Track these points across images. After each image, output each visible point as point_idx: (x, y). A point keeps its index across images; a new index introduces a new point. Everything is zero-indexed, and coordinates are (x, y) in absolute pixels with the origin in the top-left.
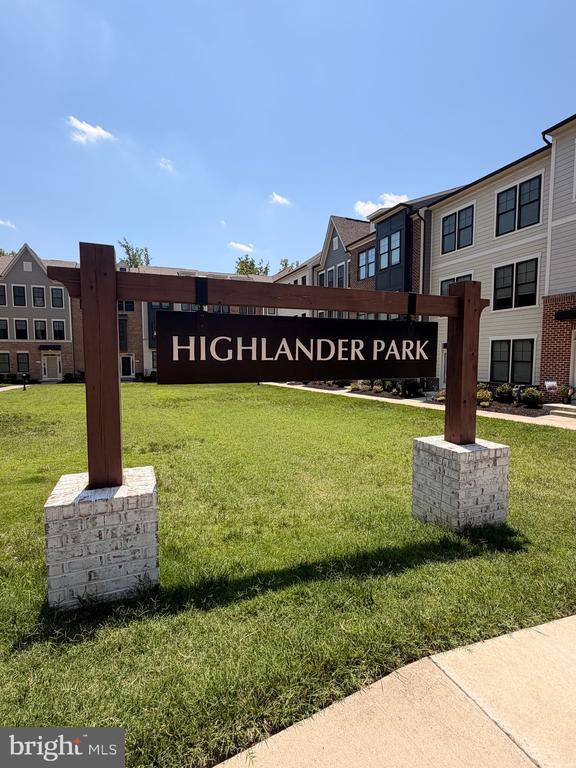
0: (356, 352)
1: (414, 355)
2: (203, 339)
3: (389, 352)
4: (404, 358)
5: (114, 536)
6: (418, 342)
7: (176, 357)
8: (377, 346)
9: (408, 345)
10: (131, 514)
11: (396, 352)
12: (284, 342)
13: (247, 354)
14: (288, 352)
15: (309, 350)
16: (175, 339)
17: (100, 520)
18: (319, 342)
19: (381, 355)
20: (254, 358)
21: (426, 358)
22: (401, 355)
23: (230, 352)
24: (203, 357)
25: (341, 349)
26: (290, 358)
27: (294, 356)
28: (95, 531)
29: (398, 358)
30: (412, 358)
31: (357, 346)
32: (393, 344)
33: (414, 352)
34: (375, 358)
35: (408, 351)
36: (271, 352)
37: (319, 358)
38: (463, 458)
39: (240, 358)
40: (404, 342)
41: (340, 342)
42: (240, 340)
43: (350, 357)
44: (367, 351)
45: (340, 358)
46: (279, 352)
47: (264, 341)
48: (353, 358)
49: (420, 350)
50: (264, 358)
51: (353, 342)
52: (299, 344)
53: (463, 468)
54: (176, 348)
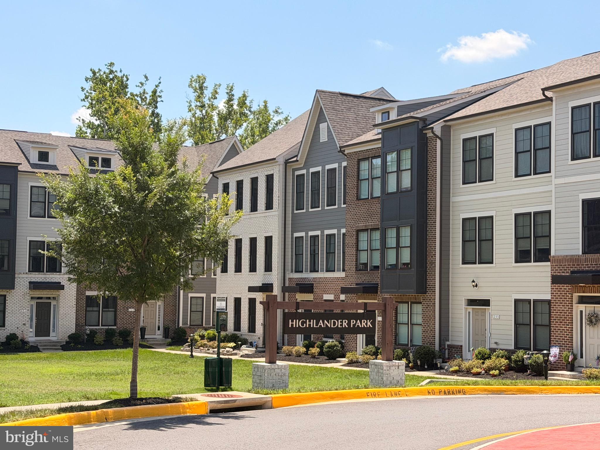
0: (345, 324)
1: (367, 325)
2: (297, 320)
3: (357, 324)
4: (363, 326)
5: (279, 375)
6: (368, 321)
7: (290, 326)
8: (353, 322)
9: (364, 322)
10: (283, 369)
11: (359, 324)
12: (321, 321)
13: (310, 325)
14: (322, 324)
15: (329, 323)
16: (290, 320)
17: (276, 370)
18: (332, 321)
19: (354, 325)
20: (312, 326)
21: (371, 326)
22: (361, 325)
23: (305, 324)
24: (297, 326)
25: (339, 323)
26: (323, 326)
27: (324, 326)
28: (275, 373)
29: (360, 326)
30: (366, 326)
31: (345, 322)
32: (358, 321)
33: (366, 324)
34: (352, 326)
35: (364, 324)
36: (317, 325)
37: (332, 326)
38: (384, 364)
39: (307, 326)
40: (363, 321)
41: (339, 321)
42: (308, 321)
43: (342, 326)
44: (349, 324)
45: (339, 326)
46: (319, 324)
47: (315, 321)
48: (344, 326)
49: (369, 323)
50: (315, 326)
51: (344, 321)
52: (326, 322)
53: (385, 368)
54: (290, 323)
